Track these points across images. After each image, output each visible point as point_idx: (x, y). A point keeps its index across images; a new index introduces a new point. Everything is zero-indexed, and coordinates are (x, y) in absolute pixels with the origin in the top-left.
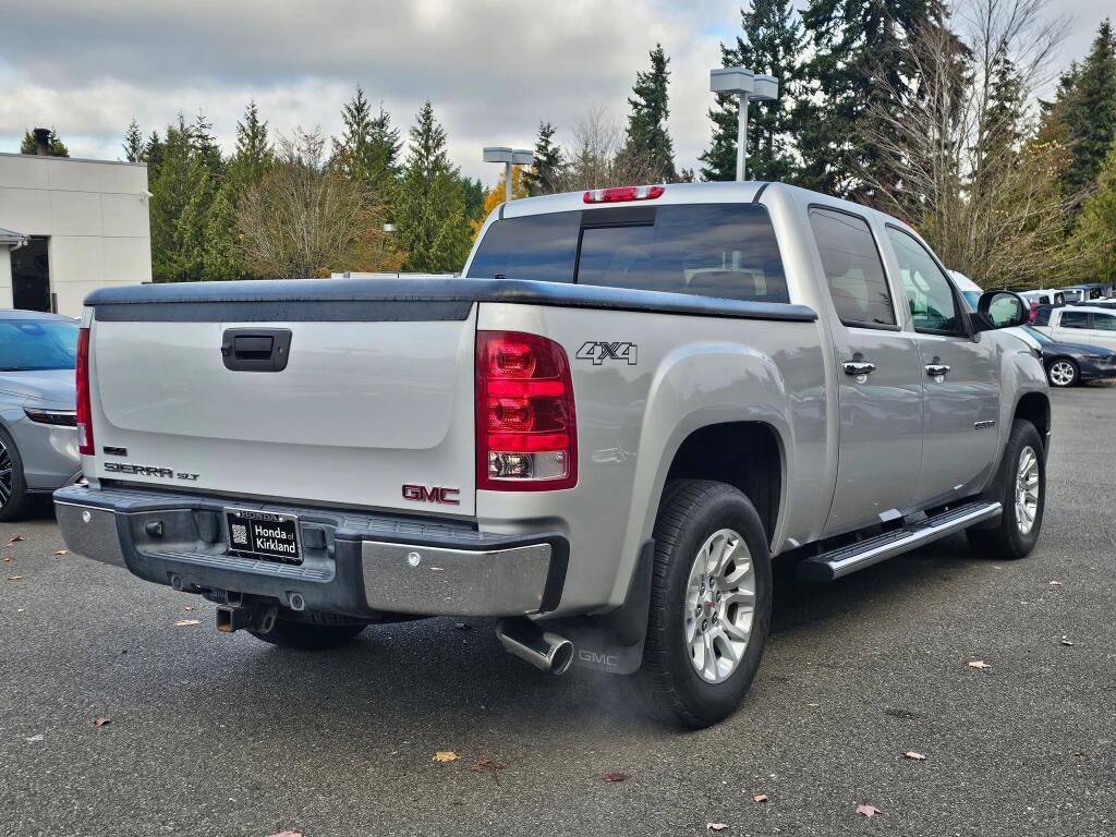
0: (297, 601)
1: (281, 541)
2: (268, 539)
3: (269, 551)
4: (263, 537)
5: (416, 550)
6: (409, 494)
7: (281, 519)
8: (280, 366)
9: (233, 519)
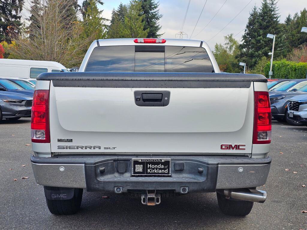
0: (184, 190)
1: (161, 169)
2: (154, 169)
3: (154, 173)
4: (152, 168)
5: (241, 166)
6: (223, 147)
7: (163, 161)
8: (166, 104)
9: (136, 163)
